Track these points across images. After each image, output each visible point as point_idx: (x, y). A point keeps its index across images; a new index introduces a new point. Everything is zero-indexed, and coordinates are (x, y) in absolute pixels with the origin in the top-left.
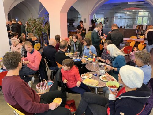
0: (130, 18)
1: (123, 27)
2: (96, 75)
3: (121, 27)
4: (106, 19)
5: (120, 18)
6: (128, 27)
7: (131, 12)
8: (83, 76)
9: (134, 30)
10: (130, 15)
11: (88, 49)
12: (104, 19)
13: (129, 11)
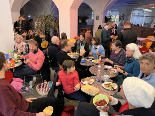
0: (149, 15)
1: (140, 26)
2: (99, 81)
3: (138, 25)
4: (121, 16)
5: (138, 16)
6: (146, 26)
7: (150, 9)
8: (83, 81)
9: (152, 29)
10: (149, 13)
11: (96, 48)
12: (120, 16)
13: (147, 8)
